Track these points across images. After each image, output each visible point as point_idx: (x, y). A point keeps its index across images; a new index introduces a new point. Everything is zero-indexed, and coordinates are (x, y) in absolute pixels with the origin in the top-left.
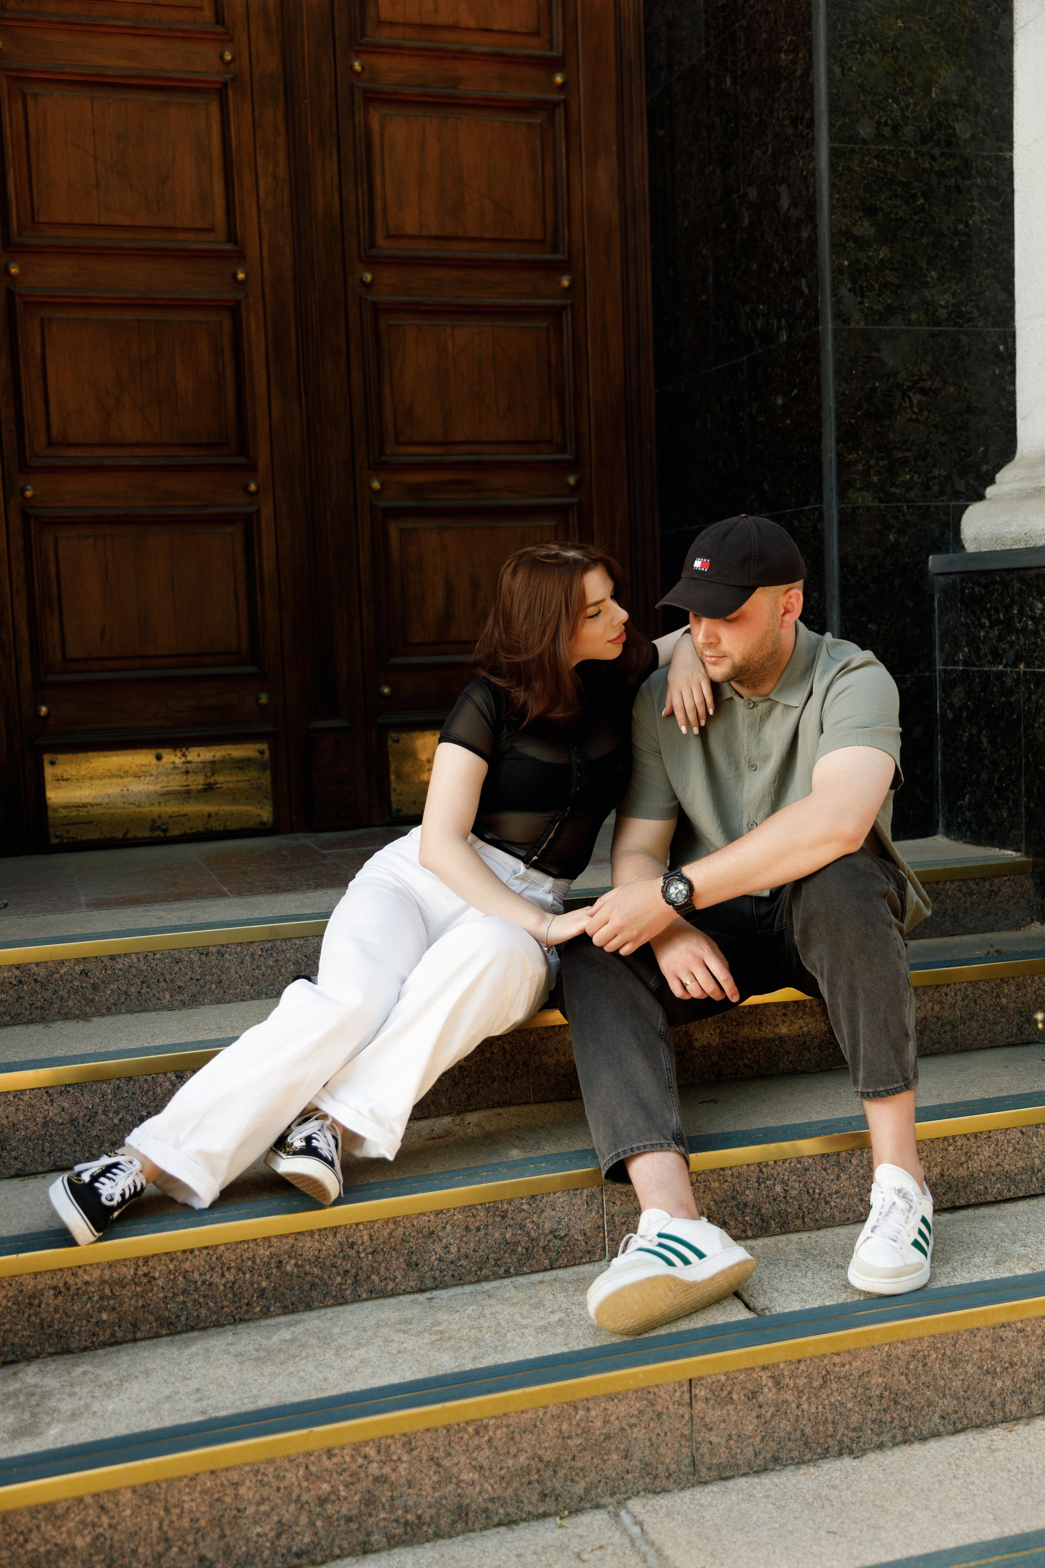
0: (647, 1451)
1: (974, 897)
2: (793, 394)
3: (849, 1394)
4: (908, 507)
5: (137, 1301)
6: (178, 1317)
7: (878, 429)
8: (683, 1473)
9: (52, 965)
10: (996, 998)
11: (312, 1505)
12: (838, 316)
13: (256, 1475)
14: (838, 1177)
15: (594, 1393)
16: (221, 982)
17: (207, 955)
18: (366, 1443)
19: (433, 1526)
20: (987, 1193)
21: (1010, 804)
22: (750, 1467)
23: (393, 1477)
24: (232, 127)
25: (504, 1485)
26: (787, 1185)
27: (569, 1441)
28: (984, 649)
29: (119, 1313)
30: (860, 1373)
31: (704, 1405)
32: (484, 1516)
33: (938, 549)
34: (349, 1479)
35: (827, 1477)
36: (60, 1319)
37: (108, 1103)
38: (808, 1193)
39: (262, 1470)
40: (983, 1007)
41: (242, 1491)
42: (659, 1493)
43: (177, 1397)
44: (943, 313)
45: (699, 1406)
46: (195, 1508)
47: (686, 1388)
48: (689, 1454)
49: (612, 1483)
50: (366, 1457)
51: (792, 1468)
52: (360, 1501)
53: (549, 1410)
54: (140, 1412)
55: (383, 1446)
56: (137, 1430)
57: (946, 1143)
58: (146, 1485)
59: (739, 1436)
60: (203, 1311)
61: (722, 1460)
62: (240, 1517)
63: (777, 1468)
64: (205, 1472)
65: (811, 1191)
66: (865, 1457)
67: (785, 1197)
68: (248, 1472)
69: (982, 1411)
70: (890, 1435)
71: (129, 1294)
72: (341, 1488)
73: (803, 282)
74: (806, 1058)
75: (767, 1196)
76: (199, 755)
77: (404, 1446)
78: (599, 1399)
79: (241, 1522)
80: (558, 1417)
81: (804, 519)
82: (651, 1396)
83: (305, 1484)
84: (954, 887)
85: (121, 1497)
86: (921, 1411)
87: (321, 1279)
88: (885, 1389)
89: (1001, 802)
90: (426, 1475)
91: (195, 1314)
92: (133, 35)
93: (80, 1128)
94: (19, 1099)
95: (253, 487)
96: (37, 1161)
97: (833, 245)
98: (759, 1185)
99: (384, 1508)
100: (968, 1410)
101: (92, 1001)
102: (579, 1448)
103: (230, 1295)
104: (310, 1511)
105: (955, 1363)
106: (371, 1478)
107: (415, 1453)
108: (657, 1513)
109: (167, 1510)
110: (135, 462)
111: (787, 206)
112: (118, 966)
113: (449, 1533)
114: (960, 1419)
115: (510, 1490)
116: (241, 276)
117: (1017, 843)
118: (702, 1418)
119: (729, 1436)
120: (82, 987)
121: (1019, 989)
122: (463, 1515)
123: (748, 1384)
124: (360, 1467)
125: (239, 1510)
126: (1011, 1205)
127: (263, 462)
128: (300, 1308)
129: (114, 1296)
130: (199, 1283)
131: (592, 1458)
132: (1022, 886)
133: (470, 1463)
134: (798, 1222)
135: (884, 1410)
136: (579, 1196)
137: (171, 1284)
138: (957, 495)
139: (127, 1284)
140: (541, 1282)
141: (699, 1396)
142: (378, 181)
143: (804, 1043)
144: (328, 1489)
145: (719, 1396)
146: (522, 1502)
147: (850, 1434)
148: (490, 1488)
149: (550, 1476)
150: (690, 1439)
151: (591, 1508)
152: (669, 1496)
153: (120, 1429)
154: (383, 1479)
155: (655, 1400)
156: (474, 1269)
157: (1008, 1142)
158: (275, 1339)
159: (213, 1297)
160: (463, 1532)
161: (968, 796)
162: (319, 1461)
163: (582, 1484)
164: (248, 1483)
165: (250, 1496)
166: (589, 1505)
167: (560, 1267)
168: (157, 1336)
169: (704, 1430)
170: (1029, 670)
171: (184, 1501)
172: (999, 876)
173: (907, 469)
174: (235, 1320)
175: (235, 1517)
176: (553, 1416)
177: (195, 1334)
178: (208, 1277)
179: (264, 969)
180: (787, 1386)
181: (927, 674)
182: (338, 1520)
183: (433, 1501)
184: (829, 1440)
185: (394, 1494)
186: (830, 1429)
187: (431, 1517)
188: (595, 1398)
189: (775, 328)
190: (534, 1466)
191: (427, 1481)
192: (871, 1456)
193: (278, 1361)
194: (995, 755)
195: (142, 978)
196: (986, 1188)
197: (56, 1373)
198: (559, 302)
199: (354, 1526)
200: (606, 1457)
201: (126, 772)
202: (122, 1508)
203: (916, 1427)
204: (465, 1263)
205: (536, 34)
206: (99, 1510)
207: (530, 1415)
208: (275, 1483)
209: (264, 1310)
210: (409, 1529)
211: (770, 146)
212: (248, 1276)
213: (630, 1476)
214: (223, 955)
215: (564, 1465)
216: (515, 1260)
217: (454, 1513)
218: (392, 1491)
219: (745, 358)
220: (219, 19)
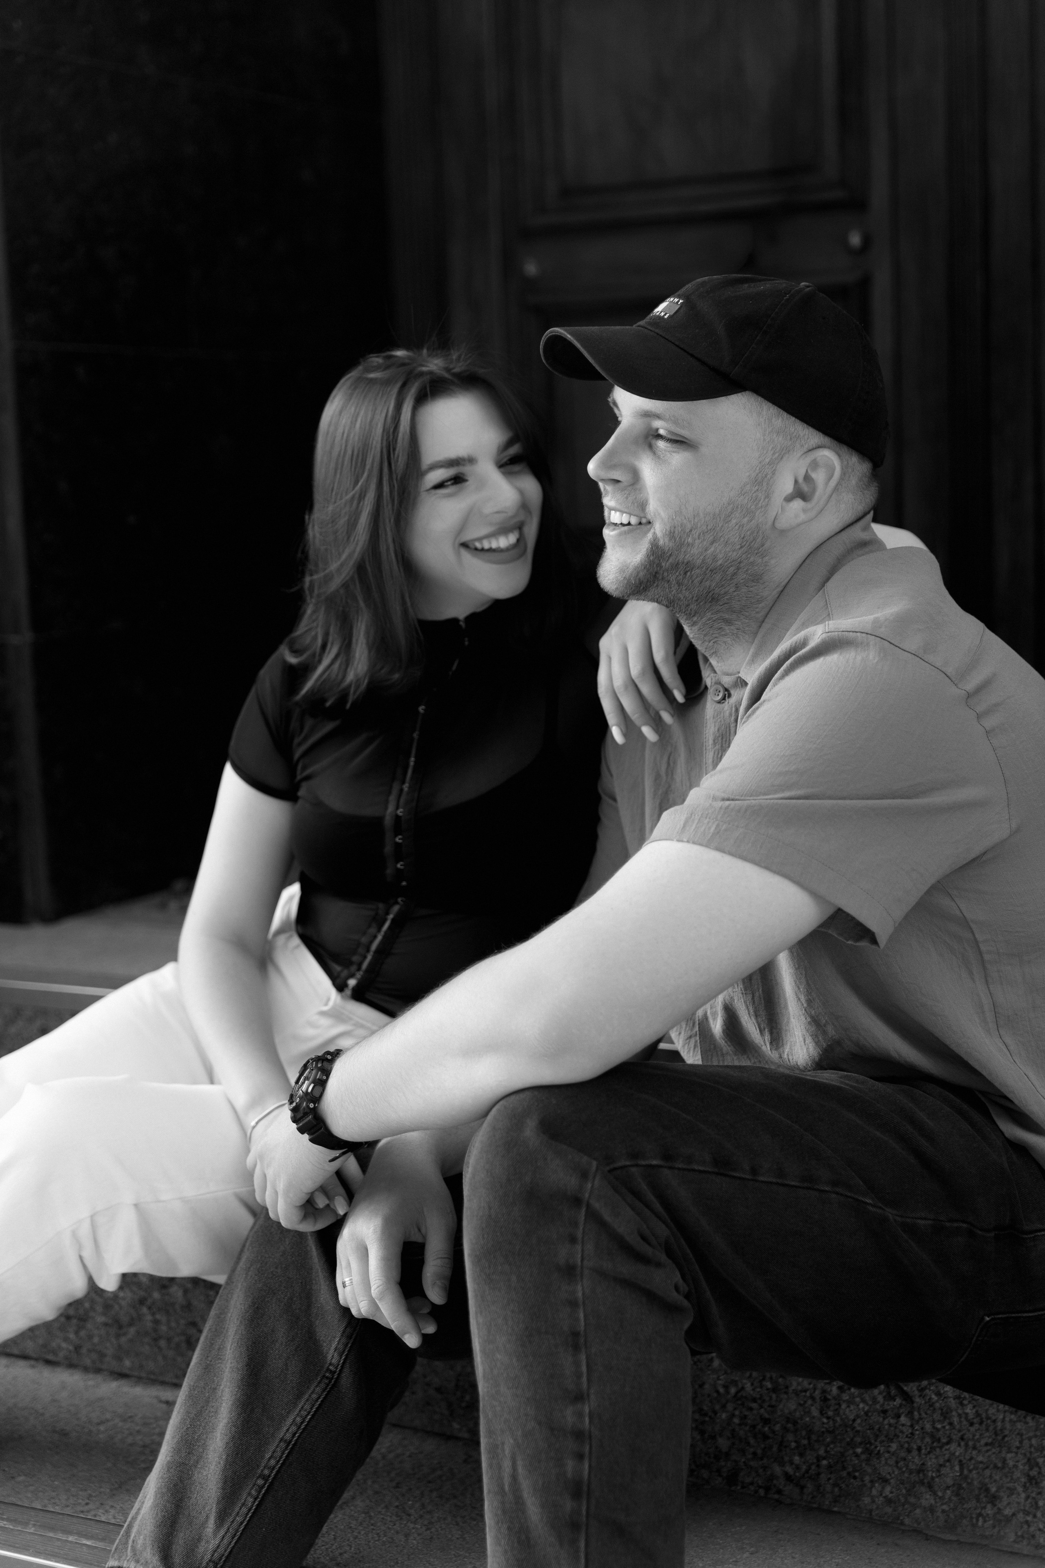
74: (924, 1503)
143: (921, 1470)
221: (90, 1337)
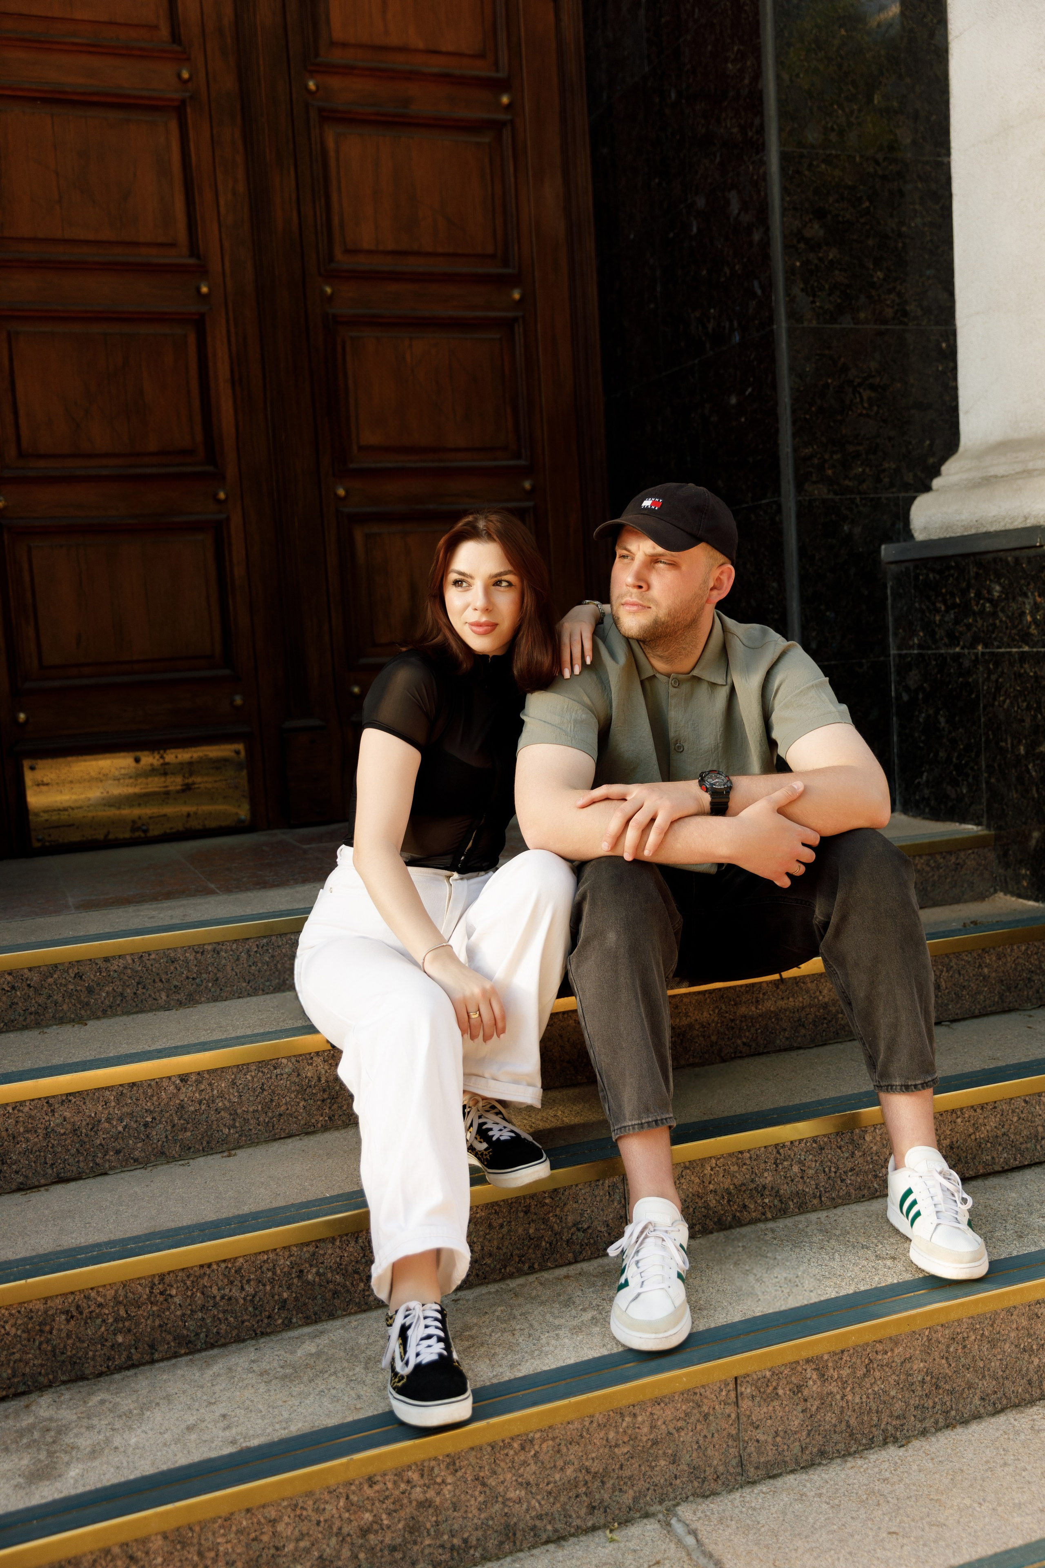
0: (695, 1455)
1: (941, 870)
2: (747, 393)
3: (892, 1382)
4: (861, 499)
5: (154, 1321)
6: (197, 1334)
7: (832, 424)
8: (731, 1474)
9: (45, 969)
10: (978, 968)
11: (354, 1537)
12: (792, 315)
13: (294, 1510)
14: (853, 1155)
15: (641, 1398)
16: (217, 979)
17: (202, 953)
18: (409, 1467)
19: (480, 1549)
20: (994, 1163)
21: (970, 780)
22: (797, 1463)
23: (438, 1500)
24: (192, 144)
25: (551, 1500)
26: (804, 1166)
27: (616, 1450)
28: (940, 633)
29: (135, 1334)
30: (902, 1360)
31: (750, 1403)
32: (532, 1534)
33: (888, 539)
34: (392, 1507)
35: (876, 1470)
36: (73, 1344)
37: (111, 1110)
38: (824, 1172)
39: (301, 1504)
40: (967, 978)
41: (280, 1527)
42: (707, 1497)
43: (203, 1425)
44: (889, 312)
45: (745, 1404)
46: (230, 1550)
47: (732, 1386)
48: (737, 1454)
49: (660, 1490)
50: (408, 1482)
51: (839, 1461)
52: (404, 1528)
53: (595, 1419)
54: (165, 1445)
55: (426, 1469)
56: (164, 1467)
57: (954, 1115)
58: (178, 1529)
59: (786, 1432)
60: (223, 1327)
61: (770, 1458)
62: (279, 1556)
63: (824, 1462)
64: (240, 1511)
65: (827, 1169)
66: (910, 1445)
67: (802, 1178)
68: (286, 1508)
69: (1020, 1390)
70: (932, 1420)
71: (145, 1314)
72: (384, 1516)
73: (756, 284)
74: (801, 1034)
75: (785, 1177)
76: (176, 756)
77: (447, 1468)
78: (645, 1403)
79: (280, 1560)
80: (605, 1426)
81: (761, 513)
82: (697, 1397)
83: (347, 1515)
84: (922, 861)
85: (151, 1545)
86: (962, 1394)
87: (344, 1286)
88: (927, 1374)
89: (960, 779)
90: (472, 1496)
91: (215, 1330)
92: (90, 53)
93: (83, 1137)
94: (19, 1111)
95: (222, 495)
96: (39, 1173)
97: (786, 247)
98: (777, 1166)
99: (429, 1534)
100: (1006, 1390)
101: (88, 1004)
102: (627, 1457)
103: (251, 1309)
104: (352, 1544)
105: (993, 1344)
106: (414, 1504)
107: (459, 1474)
108: (710, 1520)
109: (200, 1554)
110: (105, 472)
111: (736, 212)
112: (112, 968)
113: (496, 1555)
114: (999, 1399)
115: (558, 1505)
116: (205, 290)
117: (978, 818)
118: (749, 1416)
119: (776, 1432)
120: (76, 990)
121: (1000, 959)
122: (510, 1535)
123: (793, 1379)
124: (403, 1493)
125: (277, 1549)
126: (1017, 1174)
127: (231, 471)
128: (323, 1318)
129: (129, 1317)
130: (218, 1298)
131: (640, 1466)
132: (985, 858)
133: (516, 1480)
134: (816, 1201)
135: (926, 1395)
136: (601, 1187)
137: (188, 1300)
138: (906, 487)
139: (143, 1304)
140: (567, 1277)
141: (745, 1393)
142: (335, 197)
143: (799, 1020)
144: (371, 1519)
145: (764, 1392)
146: (570, 1517)
147: (894, 1423)
148: (537, 1504)
149: (597, 1488)
150: (736, 1438)
151: (640, 1517)
152: (718, 1499)
153: (145, 1467)
154: (427, 1504)
155: (701, 1401)
156: (498, 1267)
157: (1013, 1112)
158: (299, 1353)
159: (233, 1312)
160: (511, 1553)
161: (925, 774)
162: (360, 1490)
163: (631, 1493)
164: (286, 1519)
165: (289, 1533)
166: (638, 1515)
167: (584, 1260)
168: (176, 1355)
169: (751, 1428)
170: (988, 650)
171: (219, 1543)
172: (964, 850)
173: (859, 463)
174: (256, 1334)
175: (273, 1556)
176: (599, 1425)
177: (215, 1351)
178: (227, 1291)
179: (260, 965)
180: (831, 1378)
181: (882, 659)
182: (381, 1550)
183: (480, 1523)
184: (874, 1429)
185: (439, 1519)
186: (874, 1418)
187: (478, 1540)
188: (642, 1404)
189: (727, 331)
190: (581, 1479)
191: (472, 1502)
192: (916, 1443)
193: (305, 1379)
194: (953, 734)
195: (137, 979)
196: (993, 1158)
197: (71, 1404)
198: (511, 314)
199: (398, 1555)
200: (653, 1464)
201: (106, 775)
202: (153, 1556)
203: (957, 1410)
204: (489, 1262)
205: (482, 56)
206: (128, 1561)
207: (577, 1425)
208: (315, 1517)
209: (286, 1322)
210: (455, 1554)
211: (718, 155)
212: (268, 1288)
213: (678, 1481)
214: (218, 953)
215: (612, 1474)
216: (539, 1255)
217: (501, 1533)
218: (437, 1516)
219: (696, 361)
220: (175, 37)
221: (341, 1107)
